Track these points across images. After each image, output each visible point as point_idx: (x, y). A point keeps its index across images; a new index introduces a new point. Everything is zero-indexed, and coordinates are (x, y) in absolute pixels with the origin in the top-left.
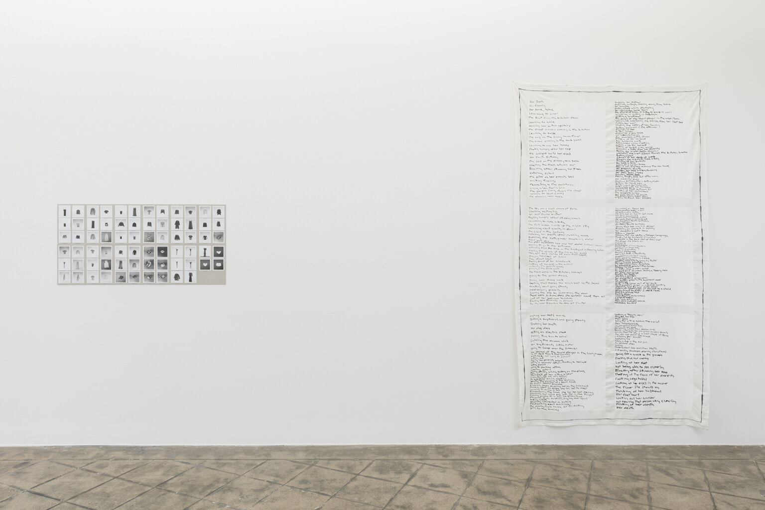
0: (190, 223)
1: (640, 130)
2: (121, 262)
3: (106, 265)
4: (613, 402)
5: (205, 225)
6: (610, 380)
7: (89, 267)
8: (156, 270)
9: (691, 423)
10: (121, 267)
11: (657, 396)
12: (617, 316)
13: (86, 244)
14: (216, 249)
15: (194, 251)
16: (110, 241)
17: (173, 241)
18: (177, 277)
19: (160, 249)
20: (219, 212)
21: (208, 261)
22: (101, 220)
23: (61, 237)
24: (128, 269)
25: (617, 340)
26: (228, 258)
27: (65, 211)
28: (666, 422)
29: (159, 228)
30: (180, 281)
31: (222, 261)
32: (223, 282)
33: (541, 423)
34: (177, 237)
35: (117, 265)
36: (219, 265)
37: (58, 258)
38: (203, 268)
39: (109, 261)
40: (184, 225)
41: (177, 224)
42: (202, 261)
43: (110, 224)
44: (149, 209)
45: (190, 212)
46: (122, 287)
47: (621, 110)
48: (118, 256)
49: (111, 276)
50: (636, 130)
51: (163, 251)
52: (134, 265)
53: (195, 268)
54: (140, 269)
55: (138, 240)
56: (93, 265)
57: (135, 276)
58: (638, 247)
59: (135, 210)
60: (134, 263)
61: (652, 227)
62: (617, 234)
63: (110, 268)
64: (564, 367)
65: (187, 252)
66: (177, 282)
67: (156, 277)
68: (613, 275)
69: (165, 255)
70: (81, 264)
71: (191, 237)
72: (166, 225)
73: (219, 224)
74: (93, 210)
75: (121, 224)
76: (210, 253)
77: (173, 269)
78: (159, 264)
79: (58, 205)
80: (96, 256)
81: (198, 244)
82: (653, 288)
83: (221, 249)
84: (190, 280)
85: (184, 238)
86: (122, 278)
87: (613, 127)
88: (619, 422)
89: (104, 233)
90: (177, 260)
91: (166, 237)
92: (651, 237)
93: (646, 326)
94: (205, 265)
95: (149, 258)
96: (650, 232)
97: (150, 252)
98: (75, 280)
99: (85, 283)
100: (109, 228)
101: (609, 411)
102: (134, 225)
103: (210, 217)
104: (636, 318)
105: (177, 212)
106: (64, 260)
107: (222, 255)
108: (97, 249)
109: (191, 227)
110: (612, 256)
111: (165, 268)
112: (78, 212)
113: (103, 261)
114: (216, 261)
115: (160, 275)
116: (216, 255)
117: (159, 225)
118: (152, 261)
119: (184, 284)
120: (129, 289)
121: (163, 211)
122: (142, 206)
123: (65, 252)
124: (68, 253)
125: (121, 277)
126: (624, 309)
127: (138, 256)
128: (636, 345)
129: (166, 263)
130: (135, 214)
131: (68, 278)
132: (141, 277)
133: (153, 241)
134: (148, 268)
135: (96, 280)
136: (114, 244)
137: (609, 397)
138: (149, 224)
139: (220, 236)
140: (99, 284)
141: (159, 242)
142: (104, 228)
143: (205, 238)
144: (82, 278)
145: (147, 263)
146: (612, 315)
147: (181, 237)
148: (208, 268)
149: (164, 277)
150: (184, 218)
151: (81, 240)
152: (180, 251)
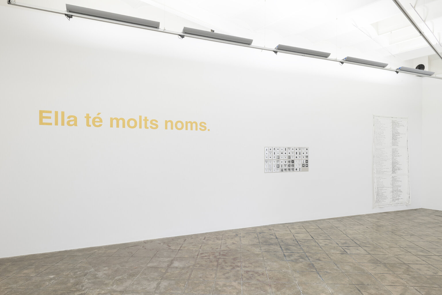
1: (397, 128)
2: (282, 165)
3: (278, 166)
4: (392, 200)
5: (303, 153)
6: (391, 194)
8: (291, 168)
9: (406, 204)
10: (282, 167)
11: (400, 198)
12: (392, 177)
13: (272, 159)
14: (306, 161)
15: (301, 161)
16: (279, 158)
17: (296, 158)
18: (296, 169)
19: (292, 161)
20: (307, 149)
21: (304, 164)
22: (277, 151)
23: (266, 157)
24: (284, 167)
25: (392, 183)
26: (309, 163)
27: (267, 149)
28: (401, 204)
29: (292, 154)
30: (297, 171)
31: (307, 164)
32: (308, 171)
33: (378, 207)
34: (296, 157)
36: (307, 165)
38: (303, 166)
39: (279, 165)
40: (298, 153)
41: (297, 153)
42: (303, 164)
43: (279, 153)
44: (289, 148)
45: (300, 149)
46: (282, 173)
47: (393, 122)
48: (281, 163)
49: (279, 170)
50: (396, 128)
51: (293, 161)
52: (285, 166)
53: (301, 167)
54: (287, 167)
55: (286, 158)
56: (274, 166)
57: (286, 170)
58: (396, 158)
59: (286, 149)
60: (285, 165)
61: (399, 153)
62: (392, 155)
63: (279, 167)
64: (383, 191)
65: (299, 162)
67: (291, 169)
68: (391, 166)
69: (293, 163)
70: (271, 166)
71: (300, 157)
72: (294, 153)
73: (307, 153)
74: (274, 149)
75: (282, 153)
76: (305, 162)
77: (295, 167)
78: (292, 166)
79: (265, 147)
80: (275, 163)
81: (302, 159)
82: (399, 169)
83: (307, 161)
84: (300, 170)
85: (298, 158)
87: (392, 127)
88: (393, 205)
89: (277, 156)
90: (296, 164)
91: (294, 157)
92: (399, 156)
93: (398, 179)
94: (303, 165)
95: (289, 164)
96: (399, 155)
97: (289, 162)
98: (269, 171)
99: (272, 172)
100: (279, 155)
101: (391, 202)
102: (285, 153)
103: (304, 151)
104: (396, 177)
105: (296, 149)
106: (266, 165)
107: (307, 162)
108: (275, 161)
109: (300, 154)
110: (391, 161)
111: (293, 167)
112: (270, 149)
113: (277, 165)
114: (306, 164)
115: (292, 169)
116: (306, 162)
117: (292, 153)
118: (290, 165)
119: (298, 171)
120: (284, 173)
121: (293, 149)
122: (287, 147)
124: (267, 163)
125: (282, 170)
126: (394, 175)
127: (286, 163)
128: (396, 184)
131: (267, 171)
132: (287, 170)
133: (290, 158)
134: (289, 167)
136: (280, 160)
137: (391, 199)
138: (289, 153)
139: (307, 157)
140: (276, 172)
141: (292, 159)
142: (277, 155)
143: (303, 157)
144: (271, 170)
146: (391, 177)
147: (297, 157)
148: (304, 166)
149: (293, 169)
150: (298, 151)
151: (271, 158)
152: (297, 161)
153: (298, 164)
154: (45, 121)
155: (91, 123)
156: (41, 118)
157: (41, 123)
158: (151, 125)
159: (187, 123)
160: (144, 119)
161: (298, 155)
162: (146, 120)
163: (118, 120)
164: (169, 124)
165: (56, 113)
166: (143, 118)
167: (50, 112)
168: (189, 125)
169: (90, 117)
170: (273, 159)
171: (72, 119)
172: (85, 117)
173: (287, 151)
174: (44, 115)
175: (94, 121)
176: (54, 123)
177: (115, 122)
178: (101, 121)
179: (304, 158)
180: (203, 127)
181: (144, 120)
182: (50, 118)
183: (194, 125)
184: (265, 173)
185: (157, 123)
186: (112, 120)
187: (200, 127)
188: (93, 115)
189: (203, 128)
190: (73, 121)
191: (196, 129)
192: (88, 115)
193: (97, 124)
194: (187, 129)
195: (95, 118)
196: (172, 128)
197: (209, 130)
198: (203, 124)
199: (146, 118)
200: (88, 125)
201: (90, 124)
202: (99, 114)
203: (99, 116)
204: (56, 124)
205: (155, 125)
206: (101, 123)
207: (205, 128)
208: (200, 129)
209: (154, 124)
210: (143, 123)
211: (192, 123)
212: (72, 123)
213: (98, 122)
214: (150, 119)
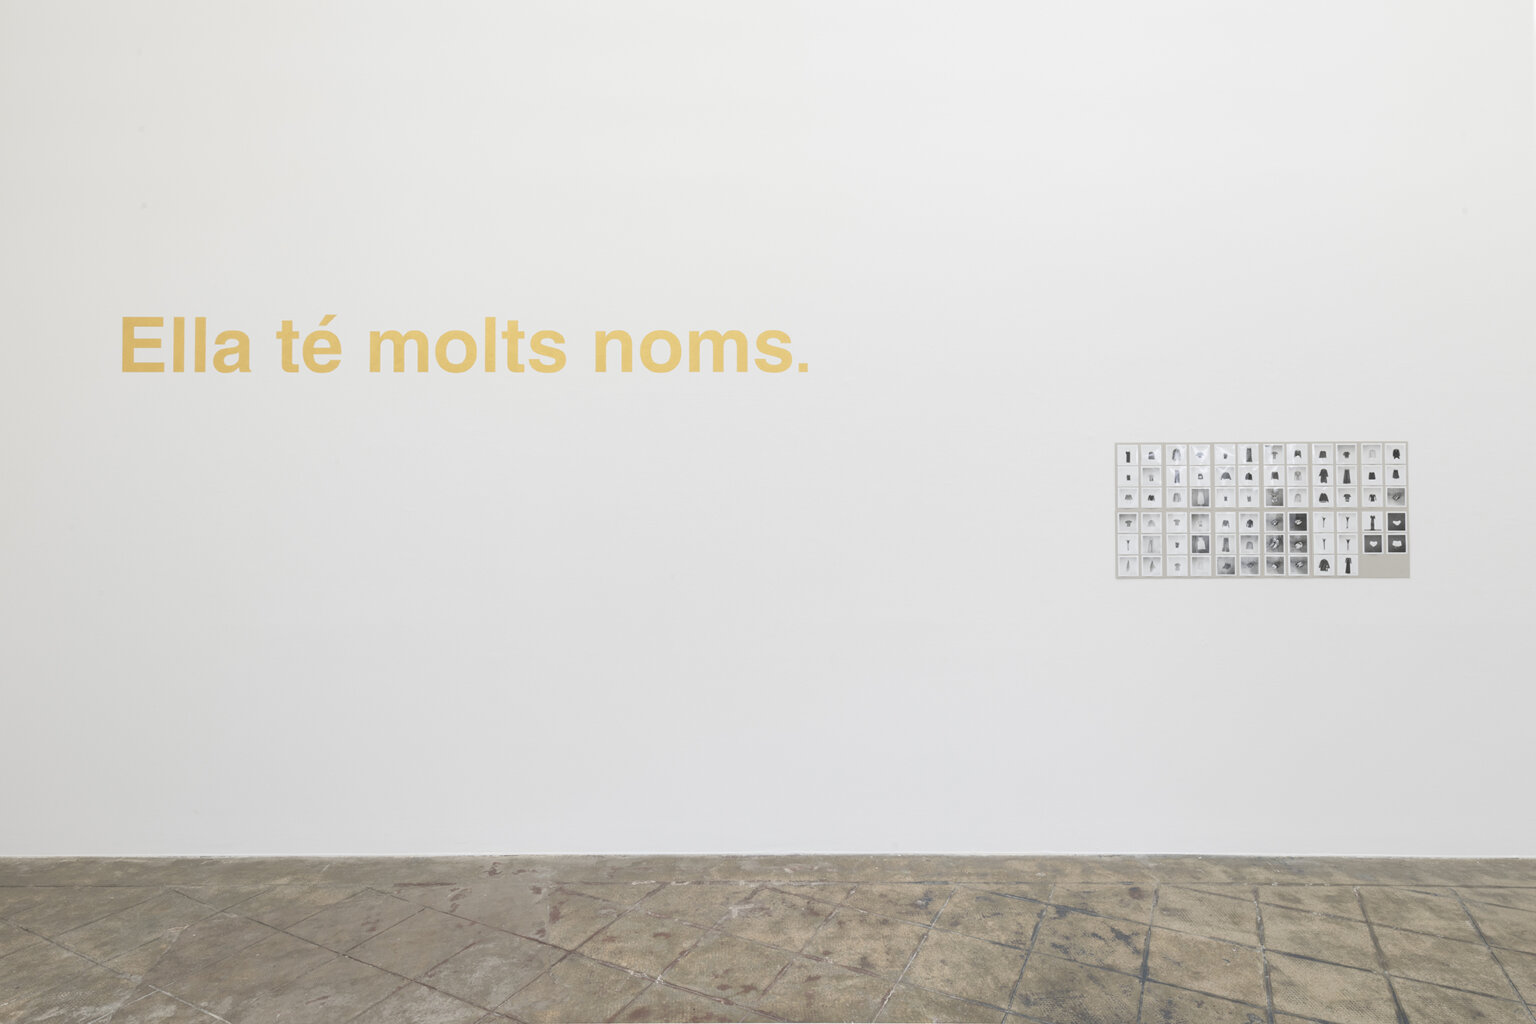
0: (1347, 472)
2: (1226, 540)
3: (1201, 545)
5: (1372, 476)
7: (1171, 548)
8: (1288, 554)
10: (1226, 549)
13: (1164, 509)
14: (1392, 517)
15: (1353, 522)
16: (1206, 504)
18: (1324, 565)
20: (1396, 454)
21: (1378, 538)
22: (1191, 468)
23: (1122, 497)
24: (1239, 552)
26: (1413, 532)
27: (1128, 454)
29: (1292, 480)
30: (1330, 571)
31: (1402, 538)
32: (1404, 572)
34: (1324, 498)
35: (1219, 545)
36: (1397, 544)
37: (1117, 533)
38: (1369, 549)
39: (1206, 539)
41: (1324, 475)
42: (1368, 538)
43: (1207, 476)
44: (1273, 449)
45: (1347, 455)
46: (1229, 583)
49: (1207, 564)
51: (1300, 521)
52: (1249, 545)
53: (1355, 550)
55: (1255, 503)
56: (1177, 545)
59: (1249, 450)
60: (1249, 541)
63: (1206, 551)
65: (1341, 522)
66: (1324, 573)
67: (1287, 565)
69: (1303, 527)
70: (1158, 544)
71: (1347, 497)
72: (1305, 476)
73: (1396, 475)
74: (1176, 453)
75: (1226, 476)
76: (1381, 524)
77: (1317, 552)
78: (1294, 542)
79: (1116, 444)
80: (1183, 528)
81: (1360, 509)
83: (1401, 517)
84: (1348, 571)
86: (1229, 568)
89: (1195, 492)
90: (1324, 536)
91: (1305, 498)
94: (1373, 544)
95: (1276, 533)
97: (1276, 522)
98: (1146, 571)
99: (1165, 576)
100: (1205, 483)
102: (1249, 477)
103: (1380, 462)
105: (1323, 455)
106: (1128, 537)
107: (1402, 527)
108: (1184, 518)
109: (1347, 480)
111: (1304, 550)
112: (1151, 456)
113: (1195, 538)
114: (1392, 538)
115: (1294, 562)
116: (1392, 527)
117: (1291, 476)
118: (1280, 539)
119: (1336, 576)
120: (1243, 586)
121: (1298, 453)
122: (1261, 444)
123: (1129, 523)
124: (1135, 525)
125: (1228, 566)
127: (1254, 530)
129: (1304, 541)
130: (1249, 459)
131: (1135, 568)
132: (1263, 566)
133: (1282, 504)
134: (1273, 550)
135: (1183, 571)
136: (1215, 510)
138: (1275, 476)
139: (1398, 495)
140: (1189, 577)
141: (1292, 505)
142: (1196, 483)
143: (1373, 498)
144: (1159, 567)
145: (1271, 541)
147: (1330, 497)
148: (1378, 549)
149: (1301, 565)
150: (1335, 465)
151: (1157, 503)
152: (1330, 521)
153: (1330, 535)
154: (141, 355)
155: (297, 357)
156: (130, 343)
157: (129, 365)
158: (536, 356)
159: (695, 339)
160: (506, 330)
161: (1334, 486)
162: (514, 334)
163: (399, 341)
164: (614, 348)
165: (179, 323)
166: (501, 327)
167: (157, 322)
168: (707, 348)
169: (296, 335)
170: (1170, 503)
171: (232, 343)
172: (279, 335)
173: (1261, 465)
174: (140, 333)
175: (309, 351)
176: (169, 364)
177: (387, 348)
178: (336, 348)
179: (1373, 504)
180: (775, 353)
181: (504, 335)
182: (155, 343)
183: (730, 348)
184: (1118, 578)
185: (559, 346)
186: (376, 339)
187: (761, 355)
188: (305, 327)
189: (774, 361)
190: (236, 353)
191: (742, 366)
192: (287, 325)
193: (321, 359)
194: (695, 366)
195: (314, 337)
196: (627, 367)
197: (803, 368)
198: (773, 342)
199: (513, 325)
200: (289, 366)
201: (295, 361)
202: (328, 319)
203: (329, 328)
204: (179, 366)
205: (550, 354)
206: (334, 357)
207: (786, 358)
208: (761, 364)
209: (550, 352)
210: (502, 347)
211: (718, 340)
212: (231, 360)
213: (324, 351)
214: (529, 330)
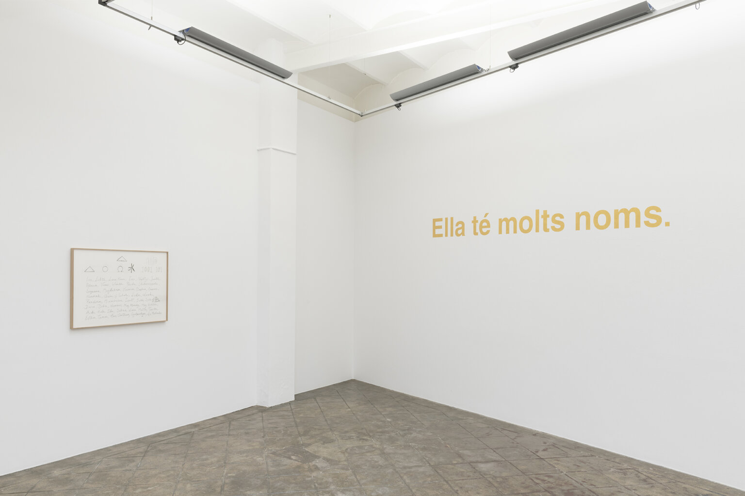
154: (438, 232)
155: (478, 231)
156: (435, 228)
157: (435, 235)
159: (617, 213)
160: (543, 214)
162: (545, 216)
163: (508, 222)
164: (583, 219)
165: (446, 219)
166: (541, 213)
167: (440, 220)
168: (622, 216)
169: (477, 222)
171: (460, 226)
172: (472, 222)
174: (437, 224)
175: (481, 227)
176: (444, 235)
177: (504, 223)
178: (489, 226)
180: (653, 217)
181: (542, 216)
182: (440, 227)
183: (632, 216)
185: (562, 220)
186: (501, 221)
187: (647, 219)
188: (480, 218)
189: (653, 221)
190: (461, 229)
191: (638, 225)
192: (475, 218)
193: (484, 230)
194: (617, 226)
195: (482, 222)
196: (588, 227)
197: (667, 224)
198: (653, 212)
199: (545, 212)
200: (476, 234)
201: (477, 232)
202: (486, 215)
203: (487, 218)
204: (446, 235)
206: (488, 229)
207: (659, 220)
208: (647, 223)
209: (558, 223)
210: (541, 221)
211: (627, 212)
212: (460, 232)
213: (485, 227)
214: (551, 214)
